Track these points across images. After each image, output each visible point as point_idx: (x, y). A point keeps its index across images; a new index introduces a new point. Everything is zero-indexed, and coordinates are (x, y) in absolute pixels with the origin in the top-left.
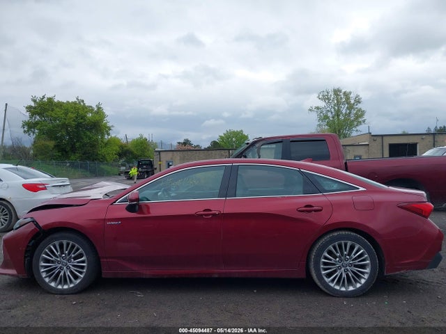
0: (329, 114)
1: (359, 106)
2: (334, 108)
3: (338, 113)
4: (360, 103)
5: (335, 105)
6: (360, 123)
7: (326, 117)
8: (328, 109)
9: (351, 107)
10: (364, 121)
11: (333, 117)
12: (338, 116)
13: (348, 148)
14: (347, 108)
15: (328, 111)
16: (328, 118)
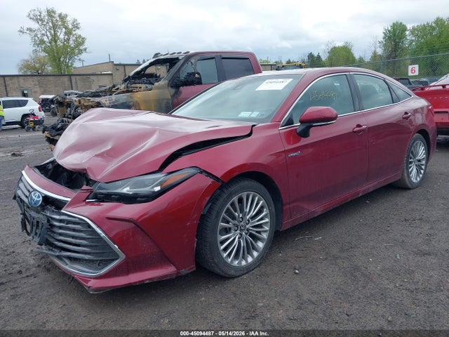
0: (45, 39)
1: (78, 32)
2: (50, 32)
3: (55, 38)
4: (78, 28)
5: (50, 29)
6: (80, 52)
7: (42, 42)
8: (44, 32)
9: (69, 33)
10: (85, 49)
11: (50, 43)
12: (56, 42)
13: (92, 77)
14: (65, 33)
15: (43, 35)
16: (44, 42)
